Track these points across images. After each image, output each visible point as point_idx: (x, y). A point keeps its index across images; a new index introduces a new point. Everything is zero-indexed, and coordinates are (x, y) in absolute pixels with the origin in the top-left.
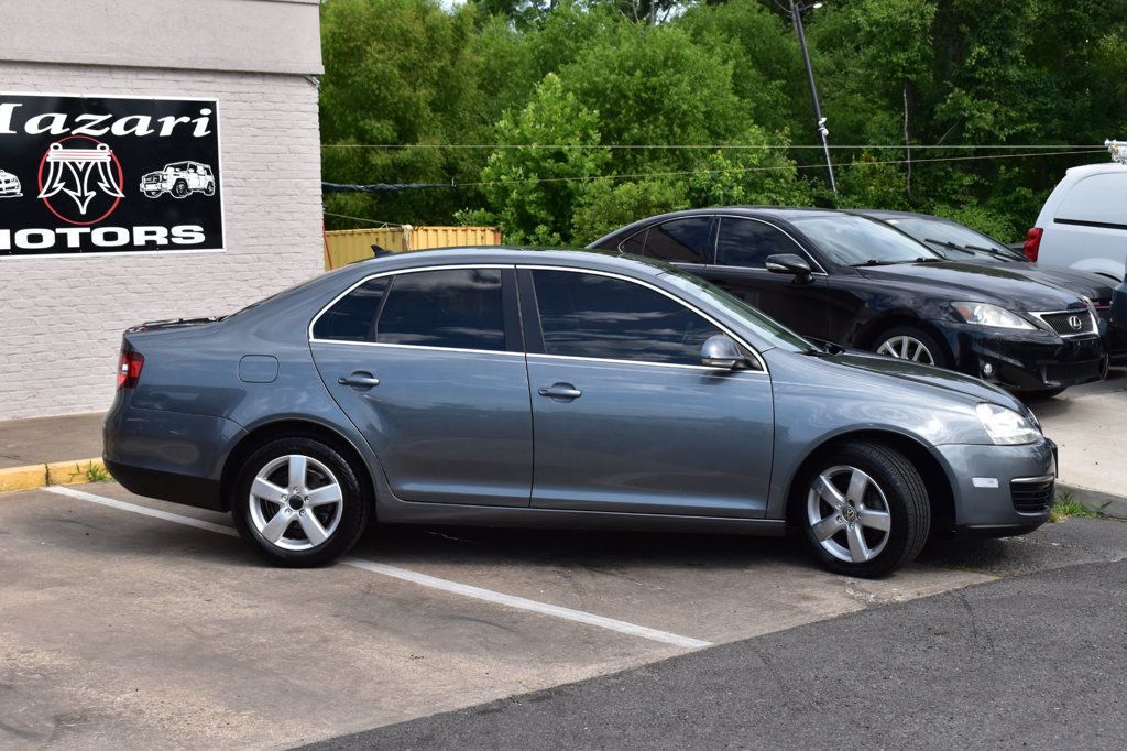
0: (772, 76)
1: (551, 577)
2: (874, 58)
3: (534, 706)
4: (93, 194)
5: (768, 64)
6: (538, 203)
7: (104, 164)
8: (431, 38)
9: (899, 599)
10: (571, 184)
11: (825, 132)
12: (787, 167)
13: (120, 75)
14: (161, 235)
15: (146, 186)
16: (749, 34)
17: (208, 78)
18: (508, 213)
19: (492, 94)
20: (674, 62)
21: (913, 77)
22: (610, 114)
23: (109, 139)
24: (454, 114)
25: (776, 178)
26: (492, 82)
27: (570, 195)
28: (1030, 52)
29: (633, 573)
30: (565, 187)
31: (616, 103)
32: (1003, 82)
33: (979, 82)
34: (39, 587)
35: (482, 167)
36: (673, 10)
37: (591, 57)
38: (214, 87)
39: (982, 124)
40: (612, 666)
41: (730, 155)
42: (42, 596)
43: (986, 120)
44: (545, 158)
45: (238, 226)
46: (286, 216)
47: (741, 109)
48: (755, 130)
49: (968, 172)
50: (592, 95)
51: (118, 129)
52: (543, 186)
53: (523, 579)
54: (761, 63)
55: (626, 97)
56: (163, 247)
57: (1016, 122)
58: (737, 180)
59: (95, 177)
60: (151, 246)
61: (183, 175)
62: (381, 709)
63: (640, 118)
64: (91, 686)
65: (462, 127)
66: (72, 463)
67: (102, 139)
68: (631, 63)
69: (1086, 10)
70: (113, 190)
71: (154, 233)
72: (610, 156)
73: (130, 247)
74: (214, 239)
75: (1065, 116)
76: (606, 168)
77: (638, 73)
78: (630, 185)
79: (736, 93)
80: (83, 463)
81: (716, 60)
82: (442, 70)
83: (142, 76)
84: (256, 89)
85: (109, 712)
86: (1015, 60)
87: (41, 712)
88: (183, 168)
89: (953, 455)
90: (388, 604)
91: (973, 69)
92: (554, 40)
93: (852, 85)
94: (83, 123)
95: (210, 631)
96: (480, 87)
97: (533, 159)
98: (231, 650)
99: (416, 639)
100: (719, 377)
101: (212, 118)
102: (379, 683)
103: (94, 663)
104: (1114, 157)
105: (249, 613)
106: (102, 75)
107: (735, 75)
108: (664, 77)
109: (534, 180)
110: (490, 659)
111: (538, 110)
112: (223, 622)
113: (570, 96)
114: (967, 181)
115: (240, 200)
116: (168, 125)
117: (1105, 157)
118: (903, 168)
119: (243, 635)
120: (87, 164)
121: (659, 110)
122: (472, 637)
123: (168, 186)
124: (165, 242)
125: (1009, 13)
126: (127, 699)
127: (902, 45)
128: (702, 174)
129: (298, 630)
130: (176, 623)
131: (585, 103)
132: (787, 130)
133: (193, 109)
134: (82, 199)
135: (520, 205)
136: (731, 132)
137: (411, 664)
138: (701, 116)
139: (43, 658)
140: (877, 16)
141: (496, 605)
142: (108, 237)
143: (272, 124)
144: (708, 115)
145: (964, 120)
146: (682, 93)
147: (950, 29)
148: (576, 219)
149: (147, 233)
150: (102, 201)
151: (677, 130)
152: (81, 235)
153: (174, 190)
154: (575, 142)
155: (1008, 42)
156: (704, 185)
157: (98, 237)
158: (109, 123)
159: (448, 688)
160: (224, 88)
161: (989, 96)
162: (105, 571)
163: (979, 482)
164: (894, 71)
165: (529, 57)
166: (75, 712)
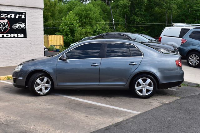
0: (105, 13)
1: (102, 99)
2: (121, 10)
3: (116, 128)
4: (4, 28)
5: (104, 11)
6: (69, 32)
7: (6, 23)
8: (51, 5)
9: (167, 102)
10: (74, 29)
11: (114, 21)
12: (108, 27)
13: (9, 7)
14: (16, 35)
15: (13, 27)
16: (101, 6)
17: (24, 8)
18: (64, 33)
19: (60, 14)
20: (90, 10)
21: (127, 13)
22: (80, 18)
23: (7, 18)
24: (54, 17)
25: (107, 28)
26: (60, 12)
27: (74, 30)
28: (145, 10)
29: (116, 98)
30: (73, 29)
31: (81, 16)
32: (141, 14)
33: (137, 14)
34: (6, 102)
35: (60, 26)
36: (87, 2)
37: (77, 8)
38: (25, 10)
39: (138, 21)
40: (125, 118)
41: (99, 24)
42: (7, 104)
43: (138, 20)
44: (70, 25)
45: (29, 34)
46: (38, 32)
47: (101, 17)
48: (103, 21)
49: (135, 28)
50: (77, 14)
51: (9, 16)
52: (70, 29)
53: (97, 99)
54: (103, 10)
55: (83, 15)
56: (16, 38)
57: (143, 21)
58: (100, 29)
59: (5, 25)
60: (14, 37)
61: (20, 25)
62: (85, 129)
63: (85, 18)
64: (25, 124)
65: (55, 19)
66: (4, 76)
67: (6, 18)
68: (83, 10)
69: (153, 4)
70: (8, 27)
71: (15, 35)
72: (80, 25)
73: (11, 37)
74: (25, 36)
75: (150, 20)
76: (80, 26)
77: (85, 11)
78: (84, 29)
79: (100, 15)
80: (6, 76)
81: (97, 10)
82: (52, 10)
83: (13, 7)
84: (32, 10)
85: (31, 131)
86: (143, 11)
87: (17, 131)
88: (20, 24)
90: (75, 105)
91: (136, 12)
92: (71, 6)
93: (116, 14)
94: (3, 15)
95: (43, 111)
96: (58, 13)
97: (68, 25)
98: (49, 115)
99: (85, 113)
101: (25, 15)
102: (82, 123)
103: (23, 119)
104: (174, 26)
105: (49, 107)
106: (6, 7)
107: (100, 12)
108: (89, 12)
109: (68, 28)
110: (101, 117)
111: (69, 17)
112: (45, 109)
113: (74, 15)
114: (135, 30)
115: (30, 29)
116: (17, 16)
117: (172, 26)
118: (125, 27)
119: (50, 112)
120: (3, 23)
121: (88, 17)
122: (95, 112)
123: (17, 27)
124: (17, 37)
125: (142, 4)
126: (33, 128)
127: (125, 8)
128: (95, 27)
129: (60, 111)
130: (36, 109)
131: (76, 16)
132: (108, 21)
133: (22, 13)
134: (2, 29)
135: (66, 32)
136: (99, 21)
137: (86, 118)
138: (94, 18)
139: (12, 118)
140: (122, 3)
141: (95, 105)
142: (7, 35)
143: (35, 16)
144: (96, 18)
145: (135, 20)
146: (92, 15)
147: (133, 6)
148: (75, 34)
149: (14, 35)
150: (6, 29)
151: (91, 20)
152: (2, 35)
153: (18, 27)
154: (75, 22)
155: (142, 8)
156: (95, 29)
157: (5, 35)
158: (7, 15)
159: (96, 123)
160: (27, 10)
161: (139, 16)
162: (17, 98)
164: (124, 12)
165: (66, 8)
166: (24, 131)
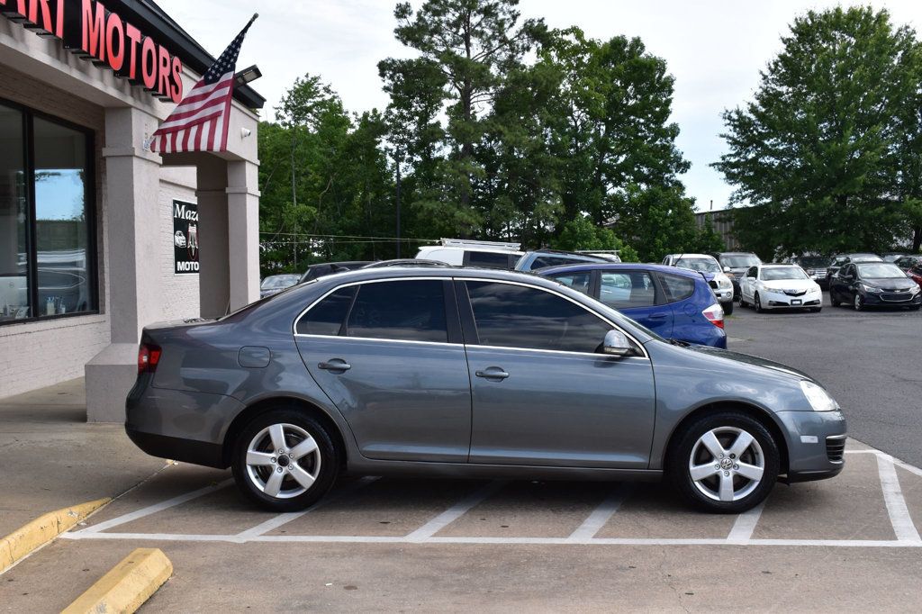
89: (787, 419)
100: (611, 362)
163: (805, 439)
